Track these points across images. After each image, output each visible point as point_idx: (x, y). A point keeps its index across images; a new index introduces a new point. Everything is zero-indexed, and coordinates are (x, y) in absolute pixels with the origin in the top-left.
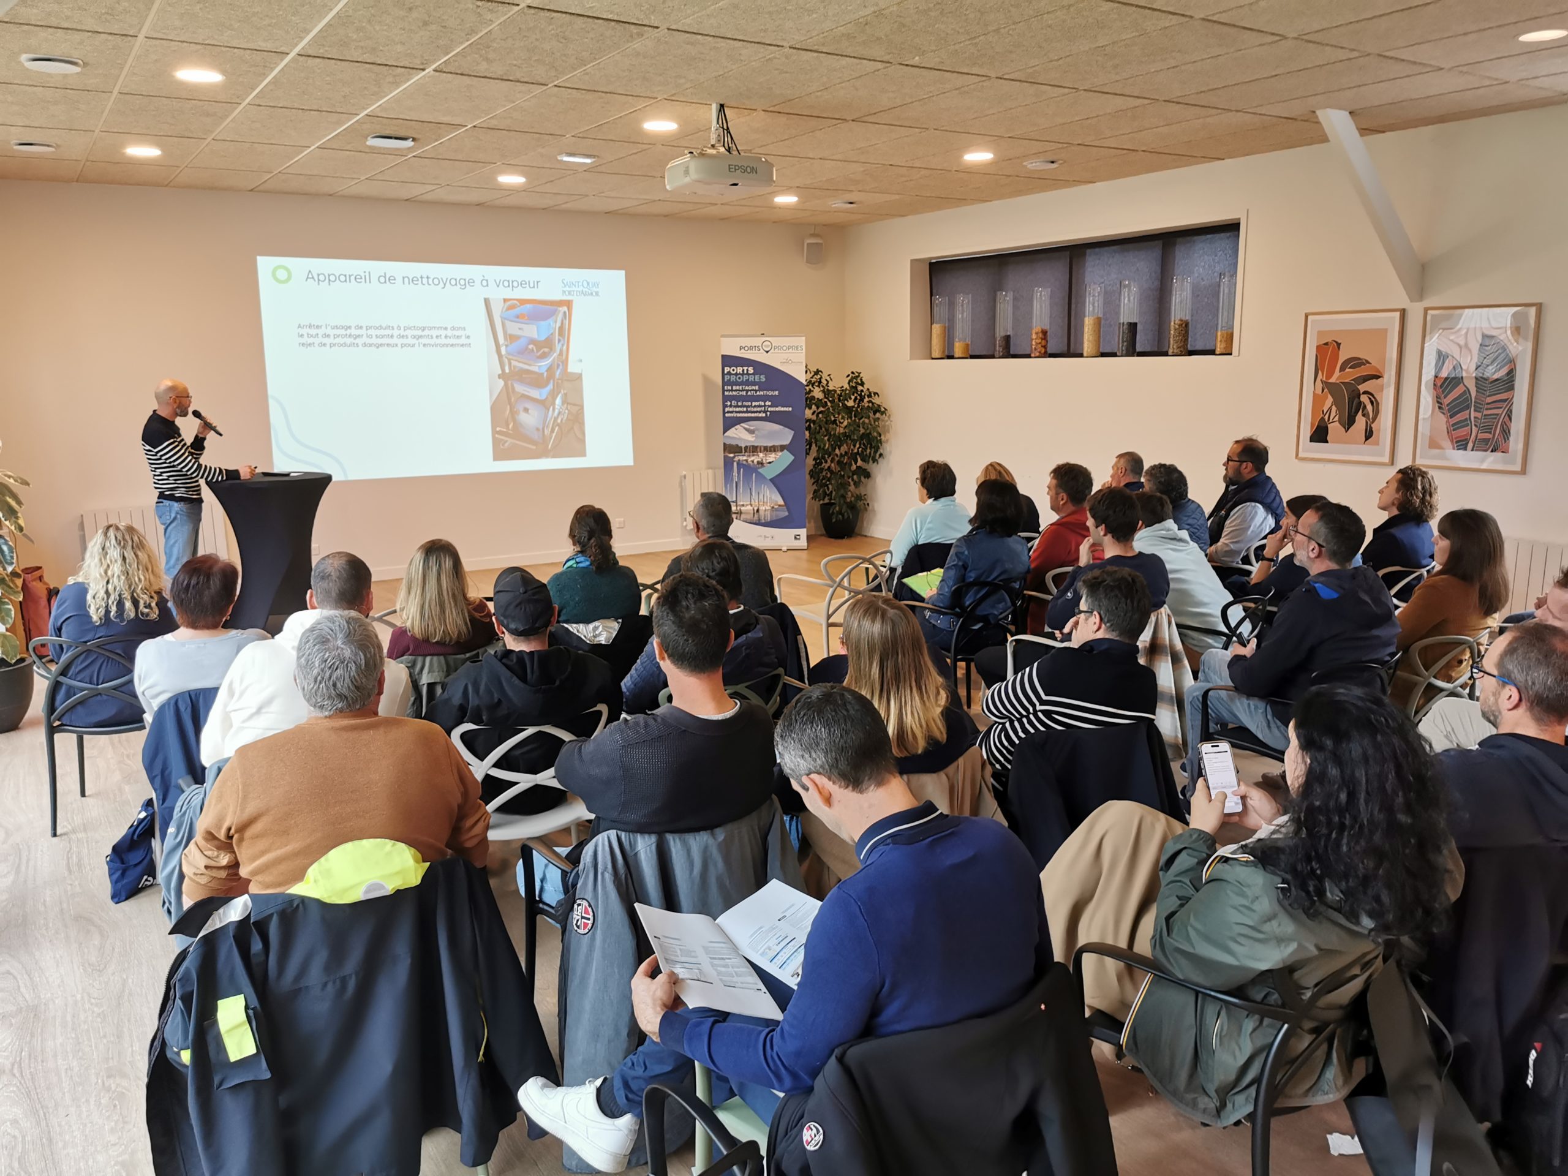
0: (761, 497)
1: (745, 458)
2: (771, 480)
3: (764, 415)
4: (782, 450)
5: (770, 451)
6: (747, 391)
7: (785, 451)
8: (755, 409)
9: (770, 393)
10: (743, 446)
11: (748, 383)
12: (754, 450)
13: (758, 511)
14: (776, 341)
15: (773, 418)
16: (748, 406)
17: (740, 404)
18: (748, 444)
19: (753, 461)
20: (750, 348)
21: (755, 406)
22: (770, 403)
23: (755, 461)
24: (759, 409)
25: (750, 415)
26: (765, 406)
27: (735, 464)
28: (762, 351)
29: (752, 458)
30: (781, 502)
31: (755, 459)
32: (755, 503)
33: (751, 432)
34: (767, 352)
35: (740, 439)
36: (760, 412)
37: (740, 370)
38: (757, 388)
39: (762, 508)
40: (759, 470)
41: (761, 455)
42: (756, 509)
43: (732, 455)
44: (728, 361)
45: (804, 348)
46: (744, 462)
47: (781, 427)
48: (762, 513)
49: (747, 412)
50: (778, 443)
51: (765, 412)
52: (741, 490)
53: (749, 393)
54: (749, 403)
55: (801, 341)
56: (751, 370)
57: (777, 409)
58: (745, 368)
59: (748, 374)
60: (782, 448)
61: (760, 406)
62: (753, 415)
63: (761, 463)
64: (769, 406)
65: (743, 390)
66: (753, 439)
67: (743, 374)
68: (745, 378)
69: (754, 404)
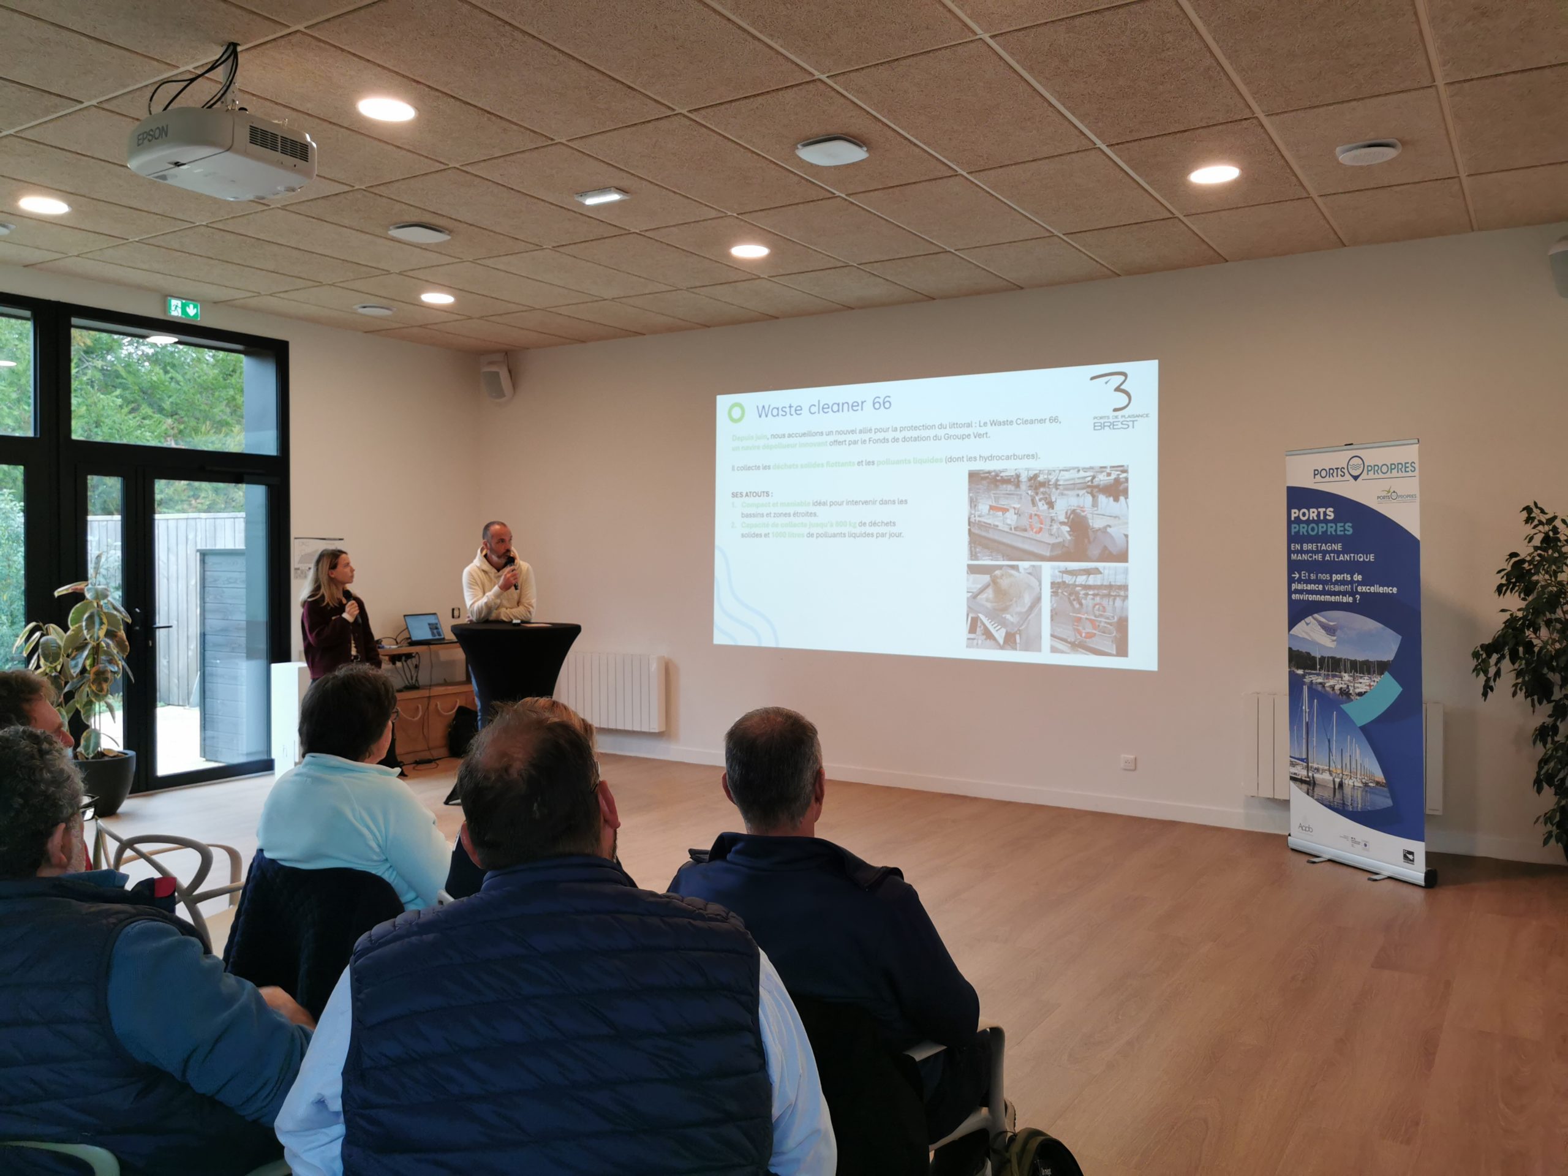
0: (1347, 760)
1: (1320, 680)
2: (1364, 729)
3: (1351, 600)
4: (1381, 673)
5: (1362, 672)
6: (1325, 553)
7: (1386, 674)
8: (1337, 588)
9: (1361, 558)
10: (1318, 656)
11: (1325, 538)
12: (1334, 665)
13: (1341, 785)
14: (1372, 456)
15: (1367, 607)
16: (1324, 583)
17: (1313, 577)
18: (1327, 654)
19: (1333, 687)
20: (1330, 472)
21: (1337, 582)
22: (1360, 578)
23: (1337, 687)
24: (1342, 588)
25: (1328, 598)
26: (1352, 582)
27: (1305, 688)
28: (1348, 477)
29: (1331, 682)
30: (1380, 776)
31: (1336, 683)
32: (1336, 767)
33: (1330, 630)
34: (1356, 478)
35: (1315, 643)
36: (1344, 594)
37: (1313, 514)
38: (1338, 547)
39: (1348, 782)
40: (1344, 707)
41: (1346, 677)
42: (1337, 780)
43: (1300, 672)
44: (1298, 497)
45: (1417, 466)
46: (1320, 688)
47: (1380, 626)
48: (1347, 790)
49: (1323, 593)
50: (1373, 657)
51: (1352, 594)
52: (1314, 740)
53: (1327, 558)
54: (1327, 577)
55: (1410, 453)
56: (1331, 514)
57: (1372, 589)
58: (1322, 510)
59: (1326, 521)
60: (1382, 667)
61: (1343, 582)
62: (1333, 599)
63: (1345, 694)
64: (1360, 583)
65: (1317, 552)
66: (1332, 645)
67: (1317, 522)
68: (1322, 528)
69: (1335, 577)
